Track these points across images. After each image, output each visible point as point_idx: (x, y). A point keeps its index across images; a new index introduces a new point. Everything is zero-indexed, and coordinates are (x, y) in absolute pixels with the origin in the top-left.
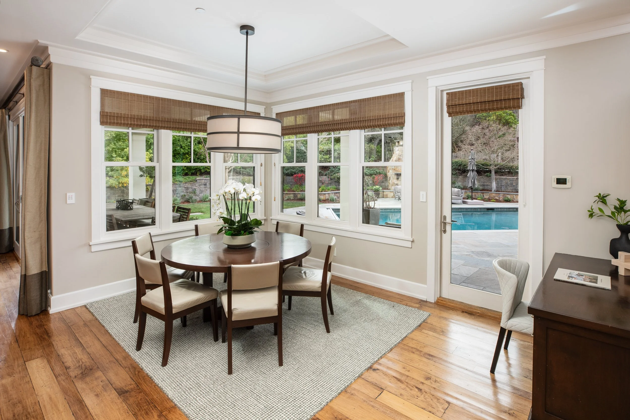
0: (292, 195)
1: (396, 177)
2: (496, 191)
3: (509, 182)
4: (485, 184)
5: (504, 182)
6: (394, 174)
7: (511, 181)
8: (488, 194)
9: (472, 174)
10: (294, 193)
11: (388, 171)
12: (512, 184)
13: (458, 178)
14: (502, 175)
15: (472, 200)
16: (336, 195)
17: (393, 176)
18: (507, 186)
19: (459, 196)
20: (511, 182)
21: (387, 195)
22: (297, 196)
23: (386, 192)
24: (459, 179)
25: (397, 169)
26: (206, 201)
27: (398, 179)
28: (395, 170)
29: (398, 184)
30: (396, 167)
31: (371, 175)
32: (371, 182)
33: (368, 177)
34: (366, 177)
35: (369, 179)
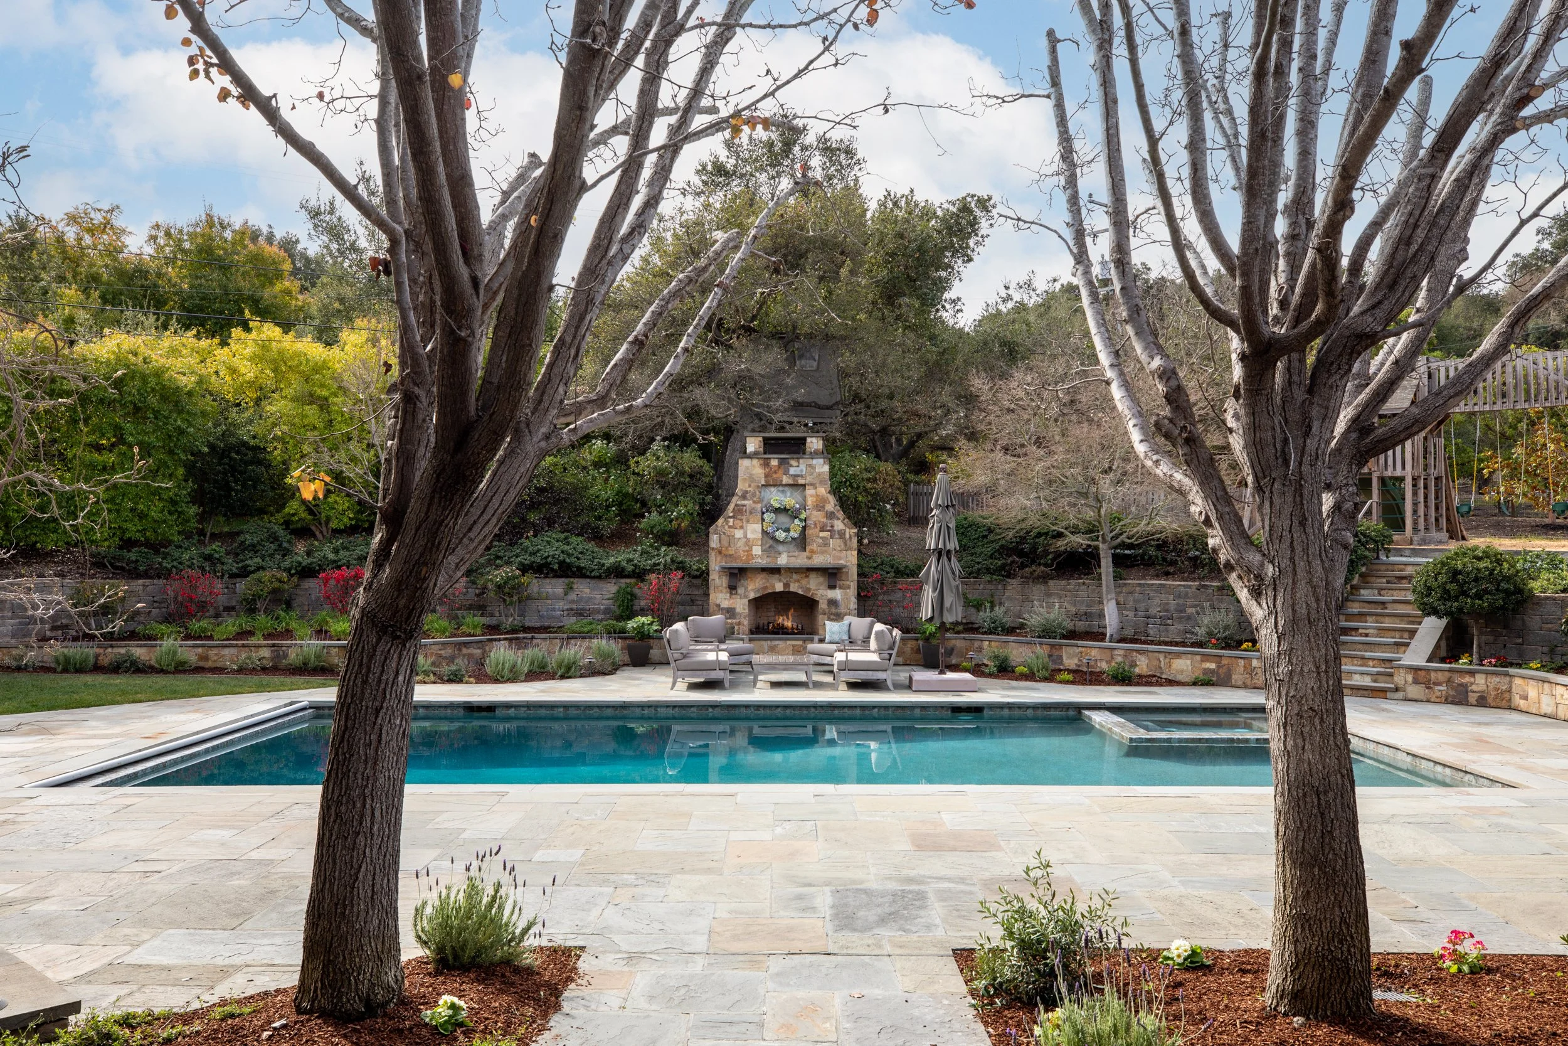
2: (1119, 641)
3: (1173, 605)
5: (1157, 601)
6: (717, 568)
7: (1179, 596)
8: (1077, 650)
12: (1181, 609)
14: (1167, 574)
15: (942, 672)
16: (465, 651)
18: (1164, 621)
20: (1181, 601)
25: (731, 551)
27: (732, 588)
28: (720, 552)
29: (734, 609)
30: (725, 543)
31: (641, 575)
32: (644, 602)
33: (631, 580)
34: (622, 582)
35: (635, 590)
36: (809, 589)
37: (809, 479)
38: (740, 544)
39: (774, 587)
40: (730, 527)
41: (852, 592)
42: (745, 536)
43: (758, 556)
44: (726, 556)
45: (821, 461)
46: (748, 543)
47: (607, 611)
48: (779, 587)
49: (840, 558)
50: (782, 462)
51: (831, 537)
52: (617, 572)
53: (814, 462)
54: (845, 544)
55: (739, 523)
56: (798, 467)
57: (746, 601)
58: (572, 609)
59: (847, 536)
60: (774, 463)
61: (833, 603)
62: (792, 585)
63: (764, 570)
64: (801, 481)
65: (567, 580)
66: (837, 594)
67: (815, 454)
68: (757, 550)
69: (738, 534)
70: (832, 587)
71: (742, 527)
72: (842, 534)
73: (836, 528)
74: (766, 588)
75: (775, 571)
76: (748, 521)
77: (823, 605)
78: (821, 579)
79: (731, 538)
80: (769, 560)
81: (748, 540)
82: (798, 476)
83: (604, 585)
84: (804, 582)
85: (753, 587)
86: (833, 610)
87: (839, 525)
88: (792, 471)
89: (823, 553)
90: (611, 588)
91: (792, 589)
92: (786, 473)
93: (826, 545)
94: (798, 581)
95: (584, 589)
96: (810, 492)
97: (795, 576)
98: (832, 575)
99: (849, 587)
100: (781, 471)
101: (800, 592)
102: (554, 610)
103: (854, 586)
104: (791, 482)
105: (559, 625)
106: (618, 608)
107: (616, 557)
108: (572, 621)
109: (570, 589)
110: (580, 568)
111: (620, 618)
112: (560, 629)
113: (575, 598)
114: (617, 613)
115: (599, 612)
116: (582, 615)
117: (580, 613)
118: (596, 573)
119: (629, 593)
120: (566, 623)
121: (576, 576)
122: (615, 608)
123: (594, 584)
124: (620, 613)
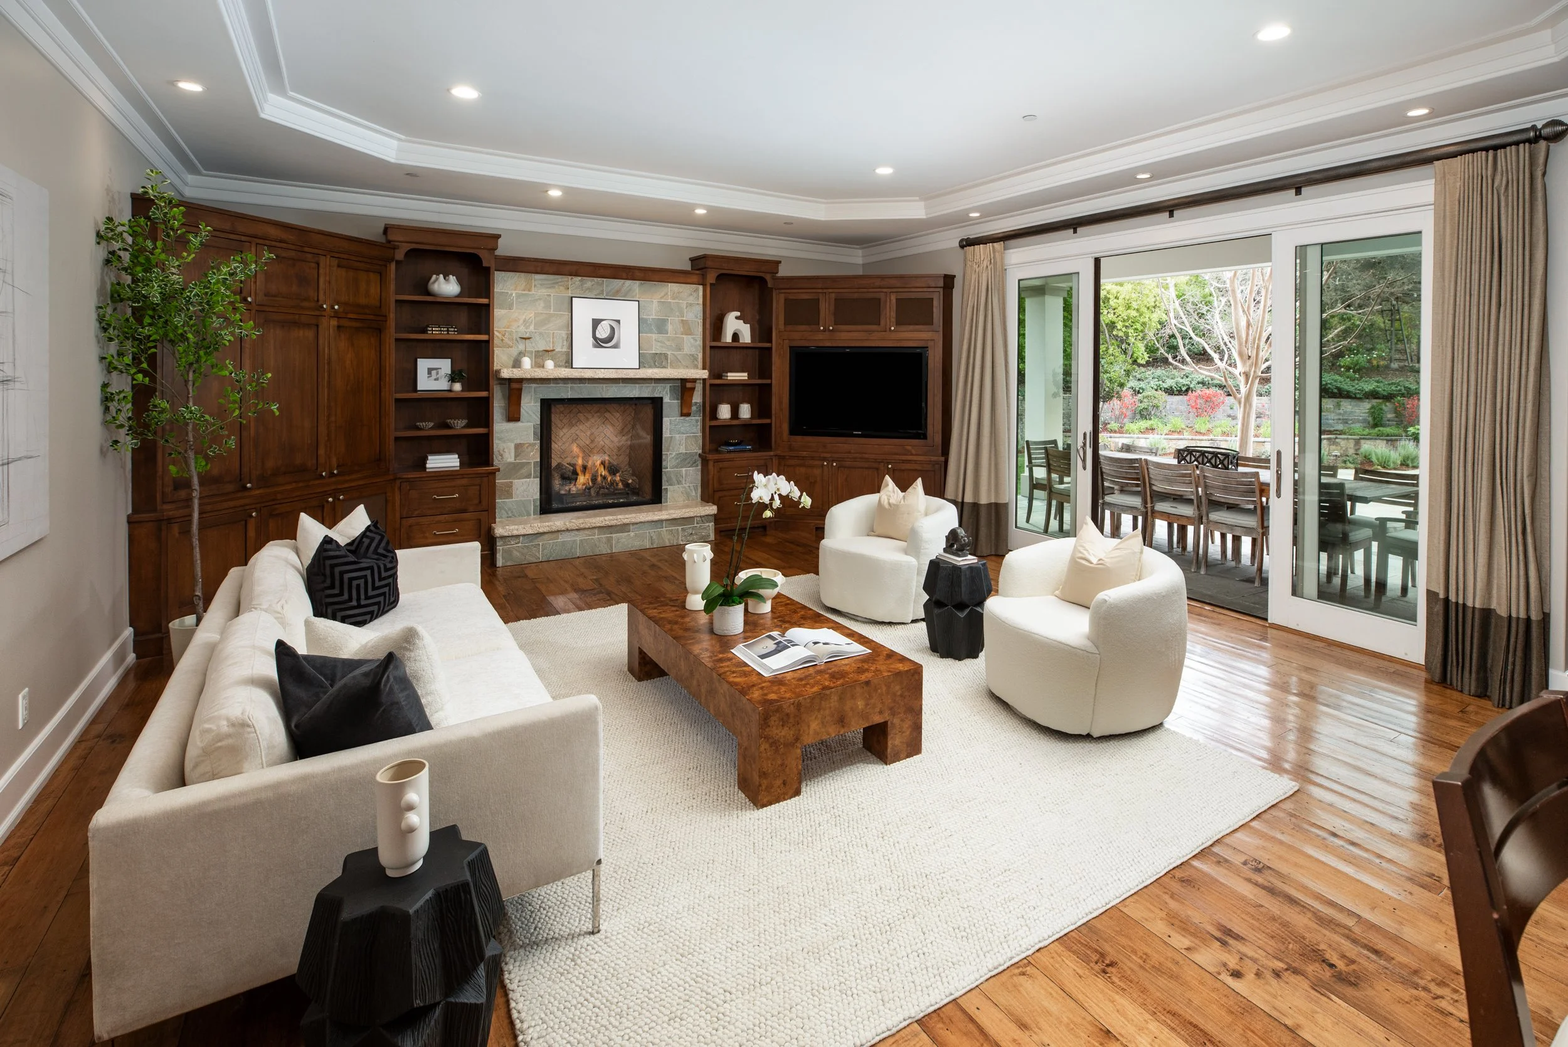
31: (1389, 397)
32: (1390, 416)
33: (1381, 401)
34: (1375, 402)
35: (1384, 407)
47: (1365, 421)
52: (1373, 395)
58: (1341, 419)
65: (1336, 400)
83: (1361, 403)
90: (1366, 405)
95: (1347, 405)
105: (1332, 429)
106: (1374, 419)
107: (1369, 386)
108: (1340, 427)
109: (1338, 406)
110: (1348, 392)
111: (1375, 426)
112: (1342, 433)
113: (1341, 411)
114: (1372, 422)
115: (1359, 421)
116: (1347, 423)
117: (1345, 422)
118: (1358, 396)
119: (1381, 409)
120: (1336, 428)
121: (1343, 398)
122: (1370, 419)
123: (1354, 402)
124: (1376, 421)
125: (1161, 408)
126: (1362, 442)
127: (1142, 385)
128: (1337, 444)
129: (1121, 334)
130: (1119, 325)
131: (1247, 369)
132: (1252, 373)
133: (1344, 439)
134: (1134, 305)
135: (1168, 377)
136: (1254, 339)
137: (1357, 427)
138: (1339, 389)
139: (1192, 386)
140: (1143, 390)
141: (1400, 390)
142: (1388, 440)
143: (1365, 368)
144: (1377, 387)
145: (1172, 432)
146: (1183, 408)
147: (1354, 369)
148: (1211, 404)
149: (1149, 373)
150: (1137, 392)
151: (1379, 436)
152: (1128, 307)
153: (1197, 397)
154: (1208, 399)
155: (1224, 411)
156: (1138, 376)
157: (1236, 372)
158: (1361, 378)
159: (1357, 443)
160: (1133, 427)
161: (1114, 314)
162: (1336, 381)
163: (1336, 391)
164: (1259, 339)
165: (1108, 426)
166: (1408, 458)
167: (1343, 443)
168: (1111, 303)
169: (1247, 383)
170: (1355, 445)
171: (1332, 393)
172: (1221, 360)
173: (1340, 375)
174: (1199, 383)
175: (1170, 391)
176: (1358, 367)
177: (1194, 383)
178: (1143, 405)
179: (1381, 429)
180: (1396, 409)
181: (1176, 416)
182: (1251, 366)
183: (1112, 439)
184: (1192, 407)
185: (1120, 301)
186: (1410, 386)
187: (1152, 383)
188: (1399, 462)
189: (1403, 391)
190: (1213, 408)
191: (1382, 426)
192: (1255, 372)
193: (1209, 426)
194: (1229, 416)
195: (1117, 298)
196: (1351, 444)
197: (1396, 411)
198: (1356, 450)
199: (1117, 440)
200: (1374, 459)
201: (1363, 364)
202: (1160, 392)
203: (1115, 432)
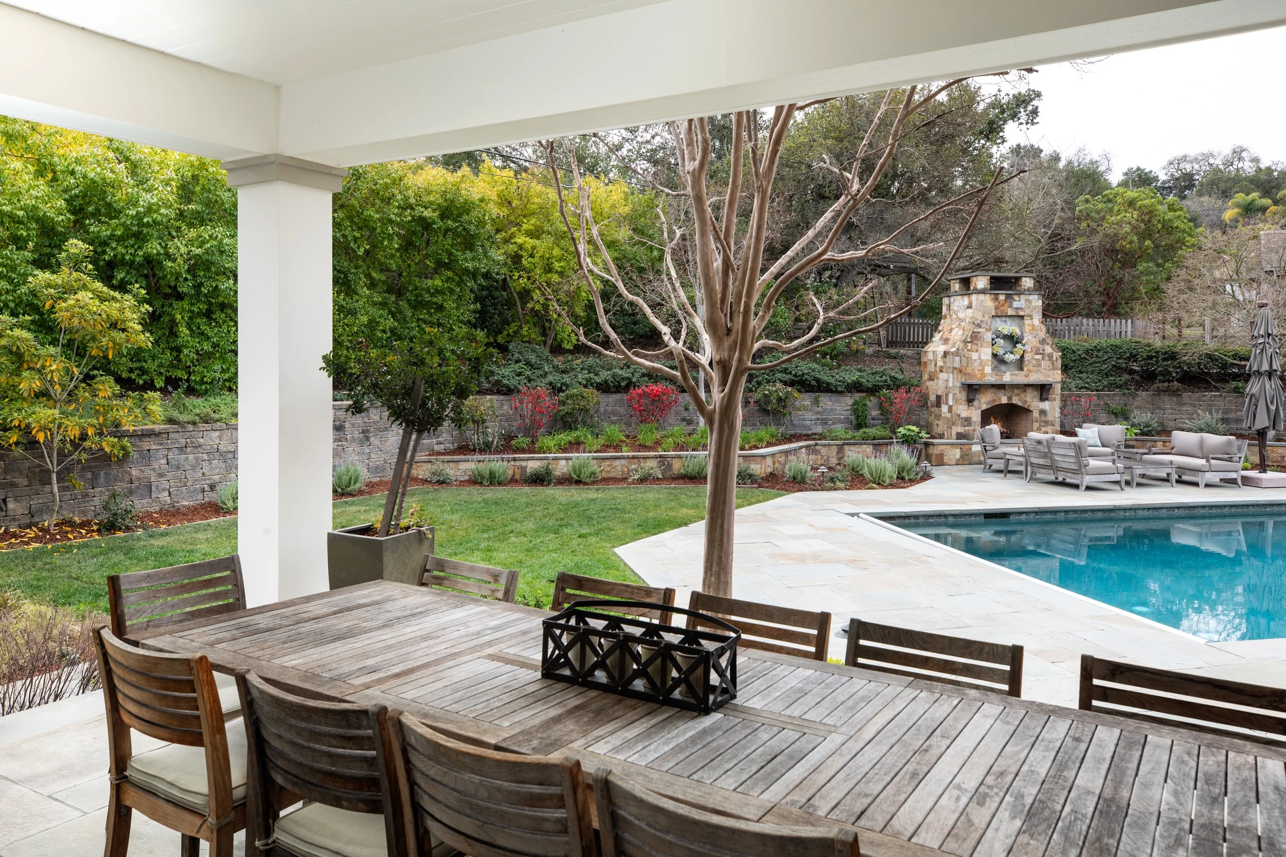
0: (652, 463)
1: (963, 396)
4: (1232, 416)
6: (959, 385)
9: (1267, 386)
10: (660, 456)
11: (926, 377)
13: (1134, 396)
15: (1263, 471)
17: (957, 391)
19: (1230, 460)
21: (941, 456)
22: (670, 466)
23: (941, 447)
24: (1138, 402)
25: (969, 370)
26: (351, 494)
27: (970, 401)
28: (961, 371)
29: (970, 418)
30: (964, 363)
31: (873, 390)
32: (875, 413)
33: (864, 395)
34: (858, 396)
35: (868, 403)
36: (1026, 402)
37: (1027, 312)
38: (976, 364)
39: (1000, 399)
40: (969, 350)
41: (1057, 404)
42: (980, 358)
43: (989, 375)
44: (965, 374)
45: (1036, 297)
46: (982, 362)
47: (846, 420)
48: (1004, 400)
49: (1049, 376)
50: (1009, 297)
51: (1043, 359)
52: (856, 387)
53: (1031, 297)
54: (1053, 364)
55: (975, 347)
56: (1019, 302)
57: (979, 412)
58: (818, 419)
59: (1054, 358)
60: (1002, 297)
61: (1043, 412)
62: (1014, 398)
63: (993, 386)
64: (1021, 313)
65: (813, 395)
66: (1046, 405)
67: (1029, 291)
68: (988, 370)
69: (975, 356)
70: (1042, 399)
71: (977, 351)
72: (1050, 356)
73: (1046, 352)
74: (994, 401)
75: (1001, 387)
76: (982, 346)
77: (1036, 414)
78: (1035, 393)
79: (969, 359)
80: (997, 377)
81: (982, 361)
82: (1019, 309)
83: (843, 399)
84: (1022, 396)
85: (984, 401)
86: (1043, 419)
87: (1048, 349)
88: (1015, 304)
89: (1037, 371)
90: (848, 401)
91: (1014, 402)
92: (1011, 306)
93: (1039, 365)
94: (1018, 395)
95: (826, 401)
96: (1027, 321)
97: (1016, 391)
98: (1043, 390)
99: (1055, 400)
100: (1007, 305)
101: (1020, 404)
102: (804, 420)
103: (1058, 398)
104: (1014, 313)
105: (810, 432)
106: (858, 417)
107: (851, 375)
108: (819, 429)
109: (816, 402)
110: (828, 384)
111: (859, 426)
112: (822, 437)
113: (820, 409)
114: (854, 422)
115: (840, 421)
116: (826, 423)
117: (824, 422)
118: (840, 389)
119: (865, 405)
120: (814, 431)
121: (822, 391)
122: (853, 418)
123: (835, 397)
124: (859, 422)
125: (592, 412)
126: (846, 447)
127: (566, 379)
128: (816, 452)
129: (538, 307)
130: (537, 295)
131: (725, 355)
132: (734, 363)
133: (824, 446)
134: (557, 266)
135: (603, 368)
136: (739, 296)
137: (839, 429)
138: (817, 380)
139: (634, 380)
140: (567, 386)
141: (886, 381)
142: (874, 445)
143: (842, 353)
144: (860, 376)
145: (606, 448)
146: (622, 410)
147: (831, 354)
148: (660, 404)
149: (579, 361)
150: (556, 389)
151: (865, 439)
152: (549, 269)
153: (640, 396)
154: (656, 398)
155: (677, 413)
156: (562, 367)
157: (704, 359)
158: (839, 366)
159: (841, 448)
160: (550, 442)
161: (529, 278)
162: (813, 370)
163: (814, 383)
164: (749, 295)
165: (513, 442)
166: (903, 469)
167: (824, 451)
168: (524, 262)
169: (723, 383)
170: (838, 453)
171: (810, 385)
172: (677, 339)
173: (815, 361)
174: (643, 375)
175: (604, 388)
176: (835, 352)
177: (637, 375)
178: (565, 409)
179: (867, 430)
180: (881, 404)
181: (614, 423)
182: (732, 349)
183: (518, 463)
184: (635, 409)
185: (537, 259)
186: (897, 376)
187: (580, 376)
188: (895, 476)
189: (889, 382)
190: (662, 410)
191: (866, 426)
192: (740, 360)
193: (657, 435)
194: (684, 420)
195: (532, 256)
196: (834, 450)
197: (881, 407)
198: (839, 459)
199: (524, 464)
200: (866, 471)
201: (841, 348)
202: (590, 390)
203: (523, 451)
